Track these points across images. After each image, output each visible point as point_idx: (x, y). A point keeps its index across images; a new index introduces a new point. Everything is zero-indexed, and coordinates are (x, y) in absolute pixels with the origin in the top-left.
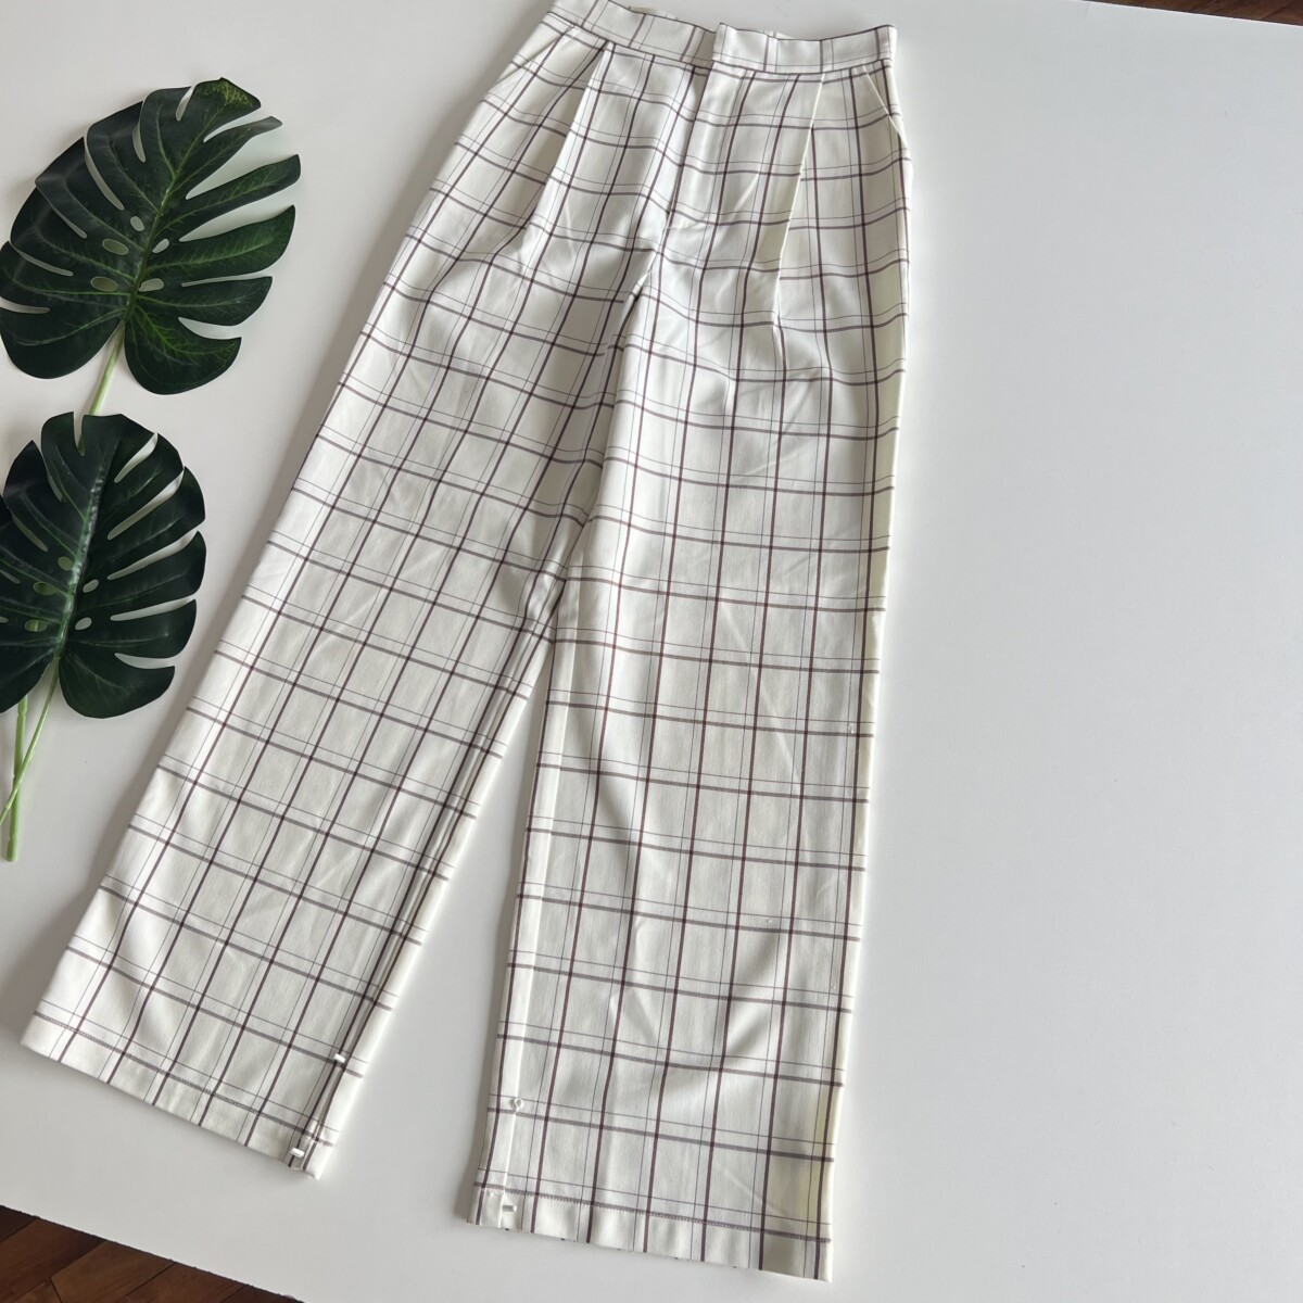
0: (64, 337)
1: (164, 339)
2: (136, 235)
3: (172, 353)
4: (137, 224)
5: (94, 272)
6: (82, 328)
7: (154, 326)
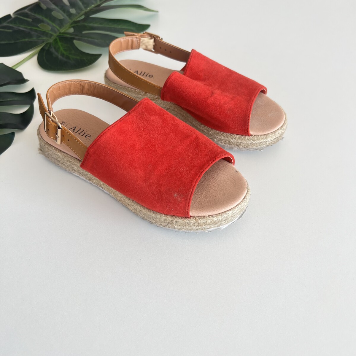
0: (13, 42)
1: (62, 49)
2: (70, 15)
3: (63, 55)
4: (73, 11)
5: (42, 21)
6: (24, 40)
7: (60, 44)
